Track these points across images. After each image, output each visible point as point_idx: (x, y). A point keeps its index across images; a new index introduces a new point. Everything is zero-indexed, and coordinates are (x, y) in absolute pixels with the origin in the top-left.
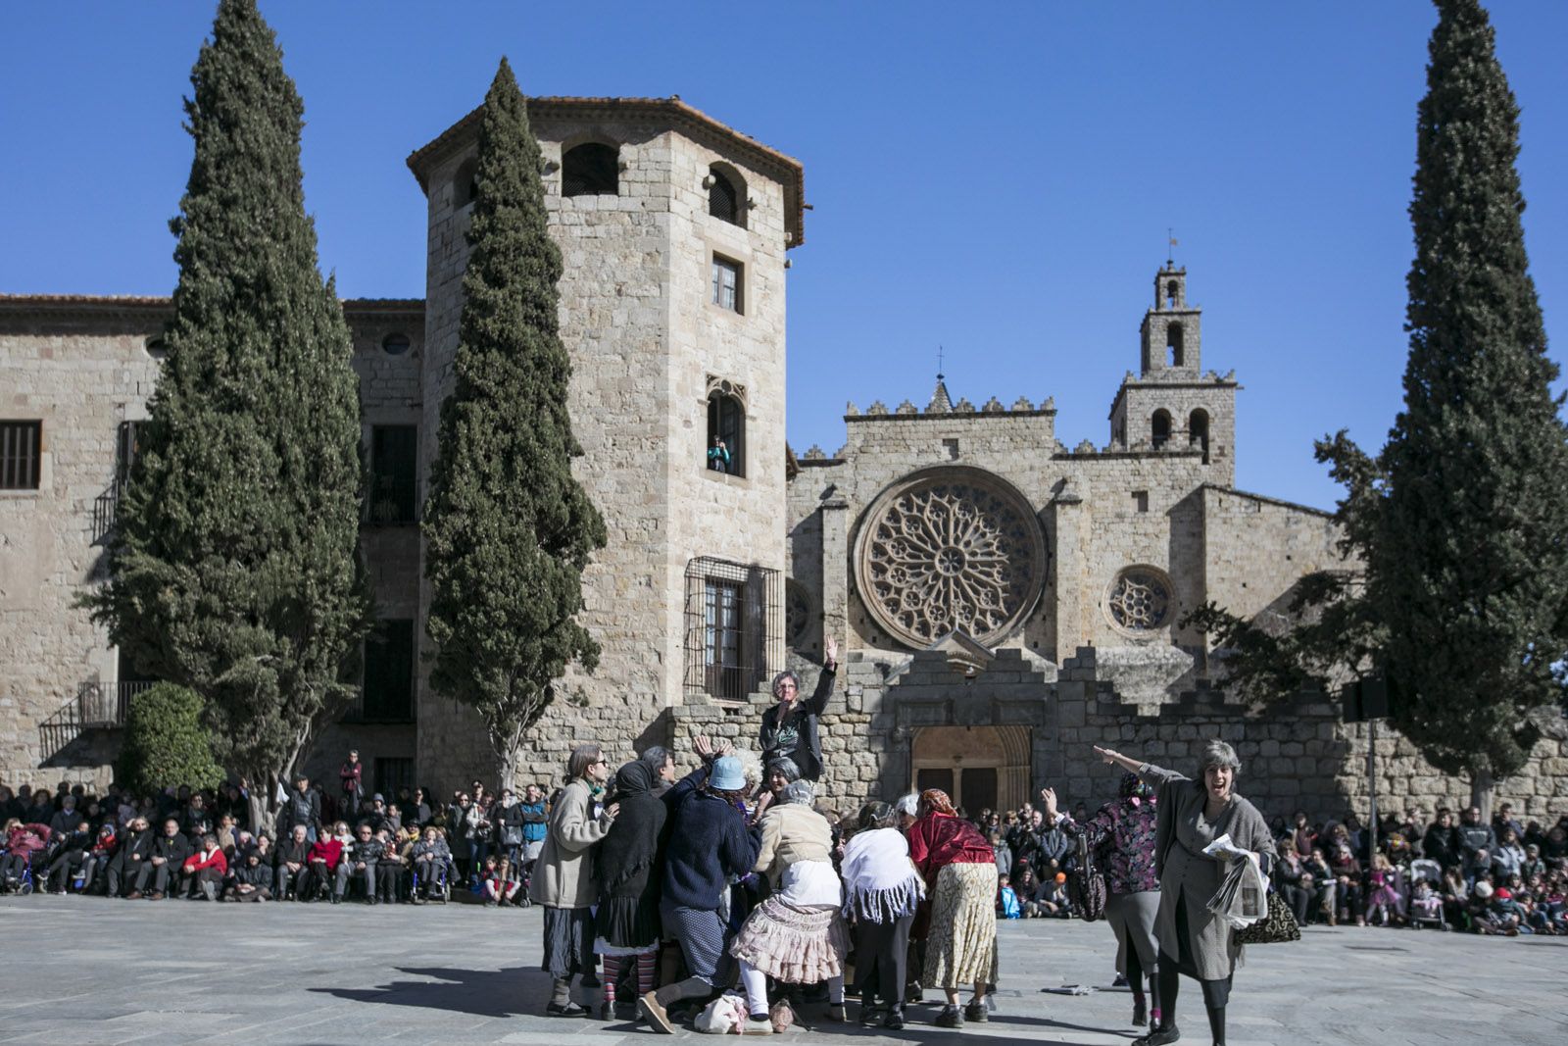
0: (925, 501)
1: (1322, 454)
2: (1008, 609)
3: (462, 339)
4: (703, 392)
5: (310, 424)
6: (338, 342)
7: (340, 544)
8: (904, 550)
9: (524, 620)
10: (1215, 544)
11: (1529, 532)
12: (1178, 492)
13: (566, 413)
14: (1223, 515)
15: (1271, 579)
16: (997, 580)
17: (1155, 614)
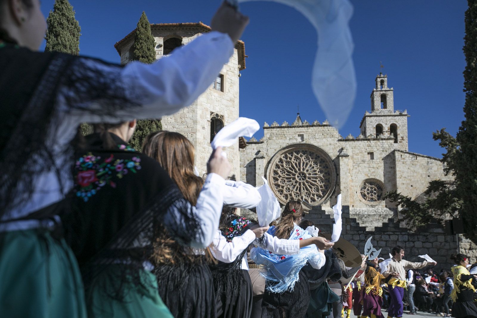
0: (292, 156)
1: (436, 137)
2: (323, 194)
4: (209, 118)
8: (284, 173)
10: (400, 171)
12: (385, 152)
14: (403, 161)
15: (422, 184)
16: (319, 183)
17: (378, 196)
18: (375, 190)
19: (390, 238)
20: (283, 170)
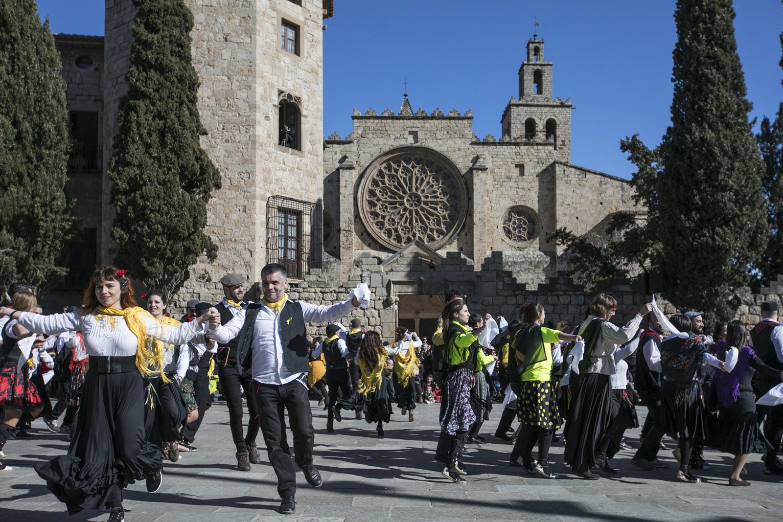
0: (399, 166)
1: (624, 147)
2: (446, 229)
3: (132, 63)
4: (276, 100)
5: (35, 109)
6: (52, 60)
7: (55, 182)
8: (386, 194)
9: (173, 231)
10: (561, 195)
11: (737, 193)
12: (541, 165)
13: (196, 109)
14: (566, 179)
15: (591, 214)
16: (441, 212)
17: (528, 233)
18: (525, 224)
19: (559, 300)
20: (384, 190)
